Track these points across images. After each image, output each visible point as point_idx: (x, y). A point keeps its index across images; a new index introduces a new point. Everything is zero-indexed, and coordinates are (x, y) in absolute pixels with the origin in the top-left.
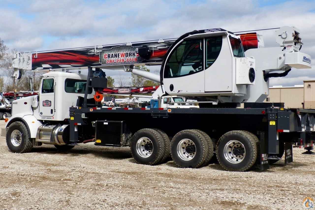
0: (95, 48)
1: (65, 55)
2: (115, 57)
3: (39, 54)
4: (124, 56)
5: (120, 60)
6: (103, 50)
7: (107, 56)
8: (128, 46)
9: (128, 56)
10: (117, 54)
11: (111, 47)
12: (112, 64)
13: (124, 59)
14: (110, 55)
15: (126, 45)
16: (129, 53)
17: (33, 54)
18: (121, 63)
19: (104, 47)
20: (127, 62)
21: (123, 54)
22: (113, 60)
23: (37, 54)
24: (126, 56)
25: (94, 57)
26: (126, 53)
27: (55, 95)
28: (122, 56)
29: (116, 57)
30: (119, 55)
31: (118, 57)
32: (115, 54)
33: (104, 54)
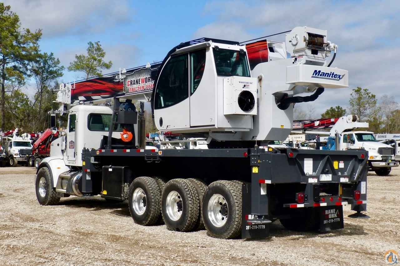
0: (120, 74)
1: (96, 84)
2: (136, 84)
3: (77, 84)
4: (144, 83)
5: (141, 87)
6: (126, 76)
7: (129, 83)
8: (147, 69)
9: (147, 82)
10: (138, 79)
11: (132, 71)
12: (134, 93)
13: (144, 86)
14: (132, 81)
15: (145, 67)
16: (149, 78)
17: (71, 84)
18: (142, 91)
19: (127, 72)
20: (146, 90)
21: (143, 79)
22: (135, 88)
23: (74, 84)
24: (146, 82)
25: (120, 85)
26: (146, 78)
27: (75, 135)
28: (142, 83)
29: (138, 84)
30: (139, 81)
31: (139, 84)
32: (136, 80)
33: (128, 80)
